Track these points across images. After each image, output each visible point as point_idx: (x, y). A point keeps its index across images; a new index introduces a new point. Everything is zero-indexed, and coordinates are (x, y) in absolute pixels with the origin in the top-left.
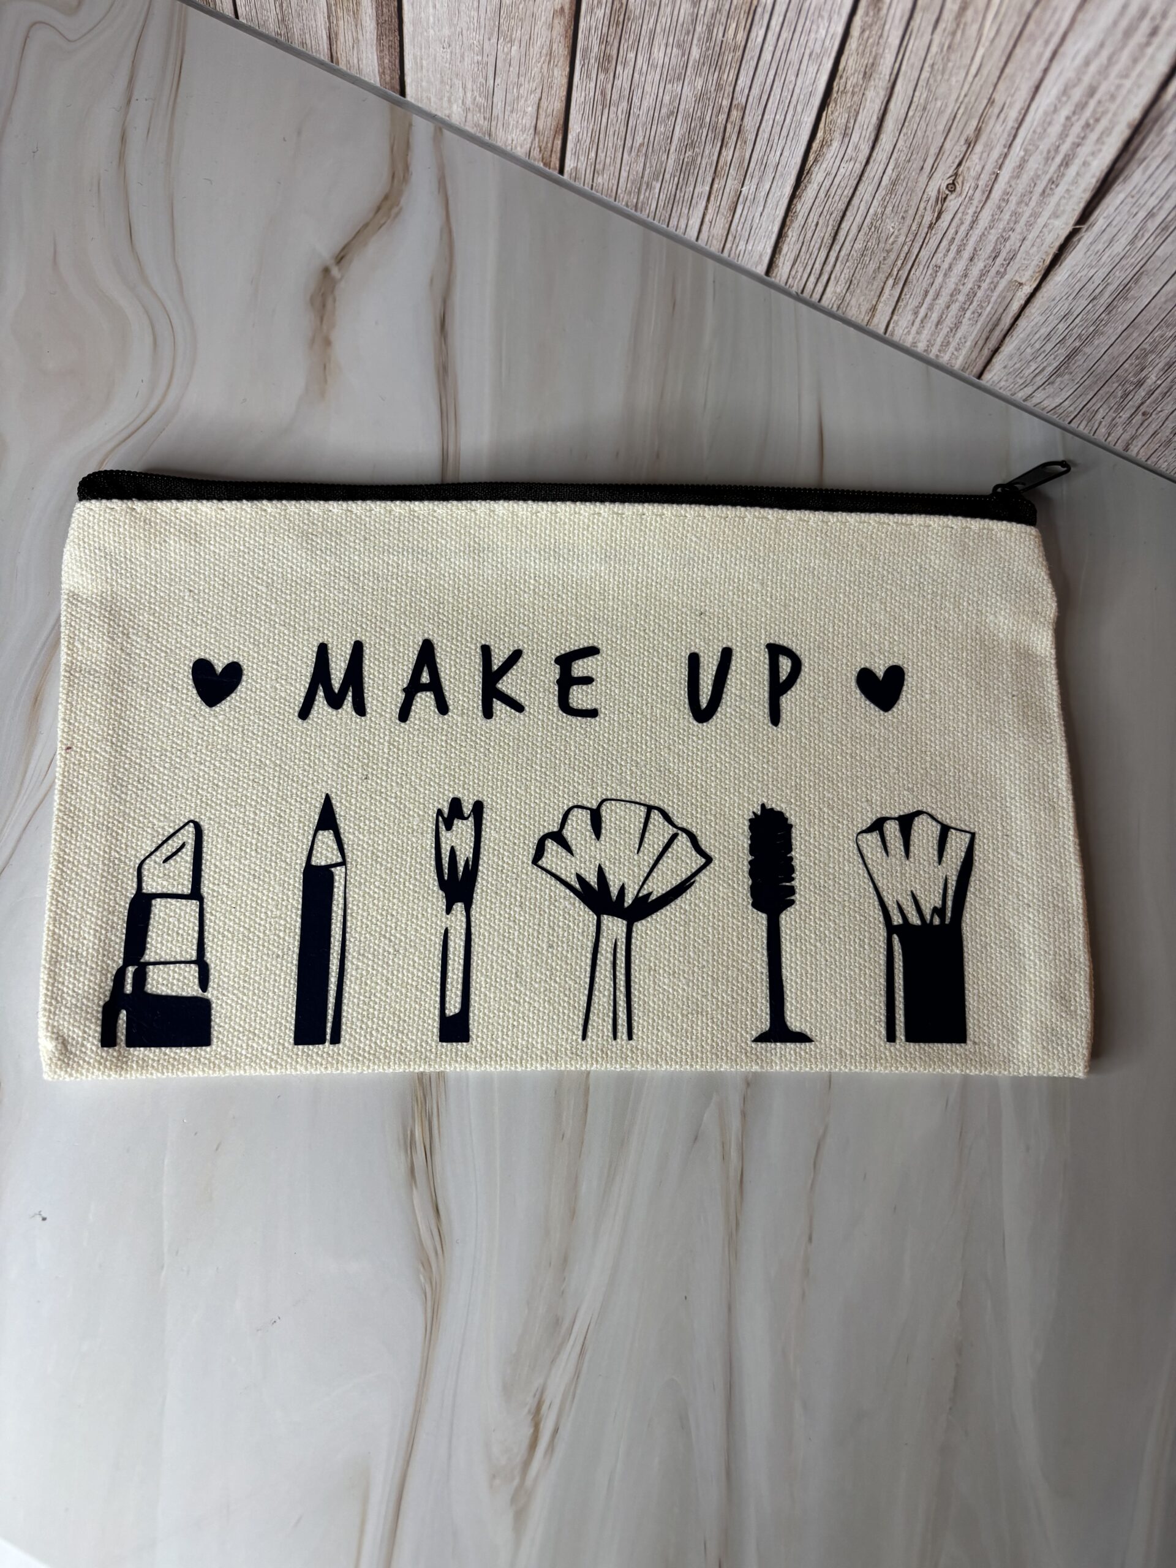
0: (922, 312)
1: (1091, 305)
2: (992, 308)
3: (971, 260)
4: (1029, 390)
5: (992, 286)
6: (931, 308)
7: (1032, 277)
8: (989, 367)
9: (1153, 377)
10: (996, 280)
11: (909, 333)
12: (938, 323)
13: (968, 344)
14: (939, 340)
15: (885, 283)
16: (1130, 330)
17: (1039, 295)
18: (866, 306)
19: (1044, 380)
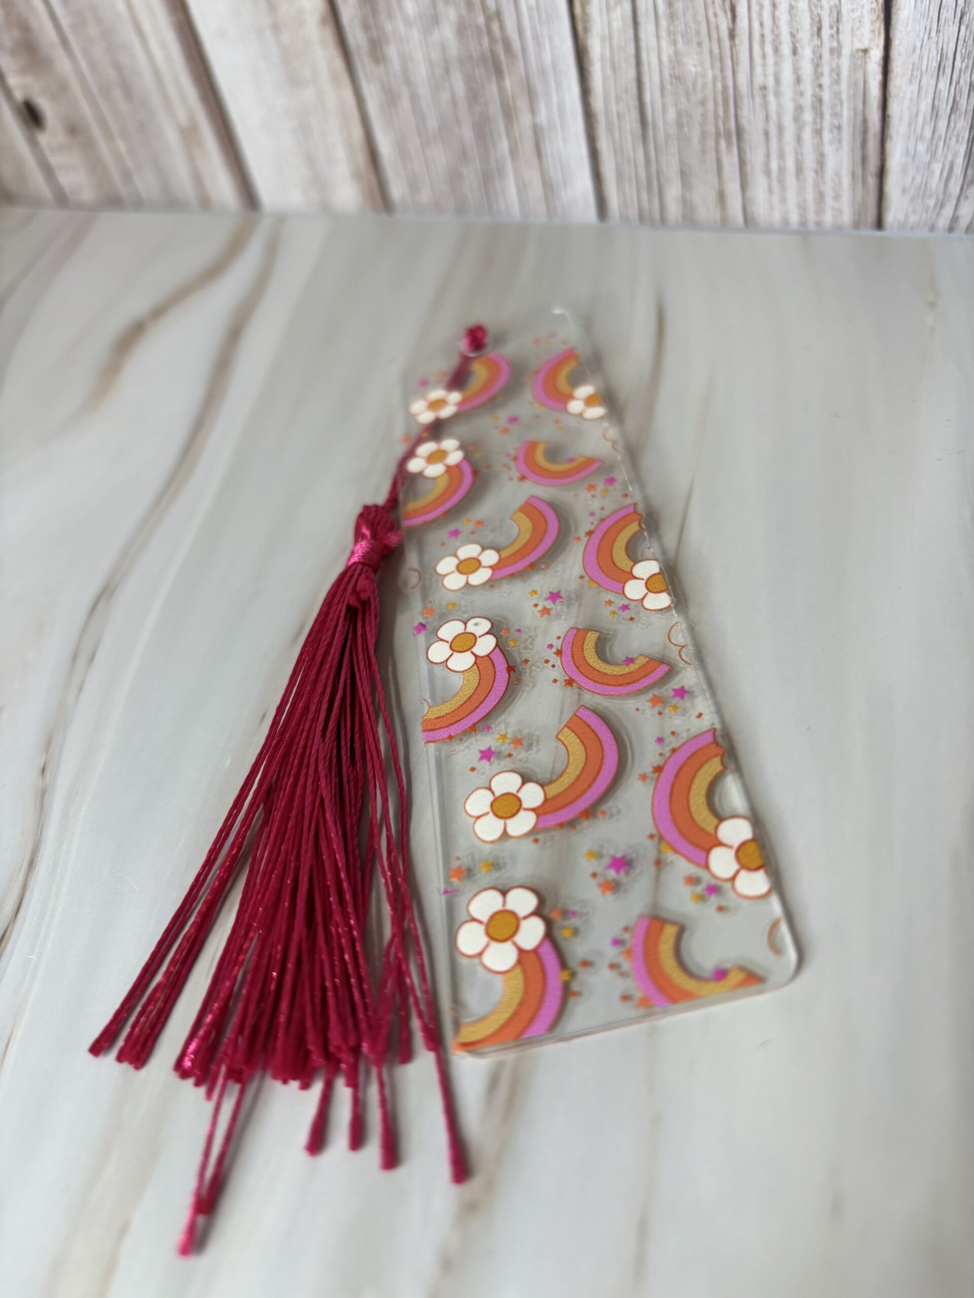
0: (774, 165)
2: (849, 109)
3: (795, 52)
4: (948, 211)
5: (835, 76)
6: (782, 156)
7: (873, 31)
8: (885, 204)
10: (834, 66)
11: (771, 207)
12: (799, 170)
13: (846, 181)
14: (810, 196)
15: (717, 151)
17: (895, 54)
18: (712, 197)
19: (960, 182)
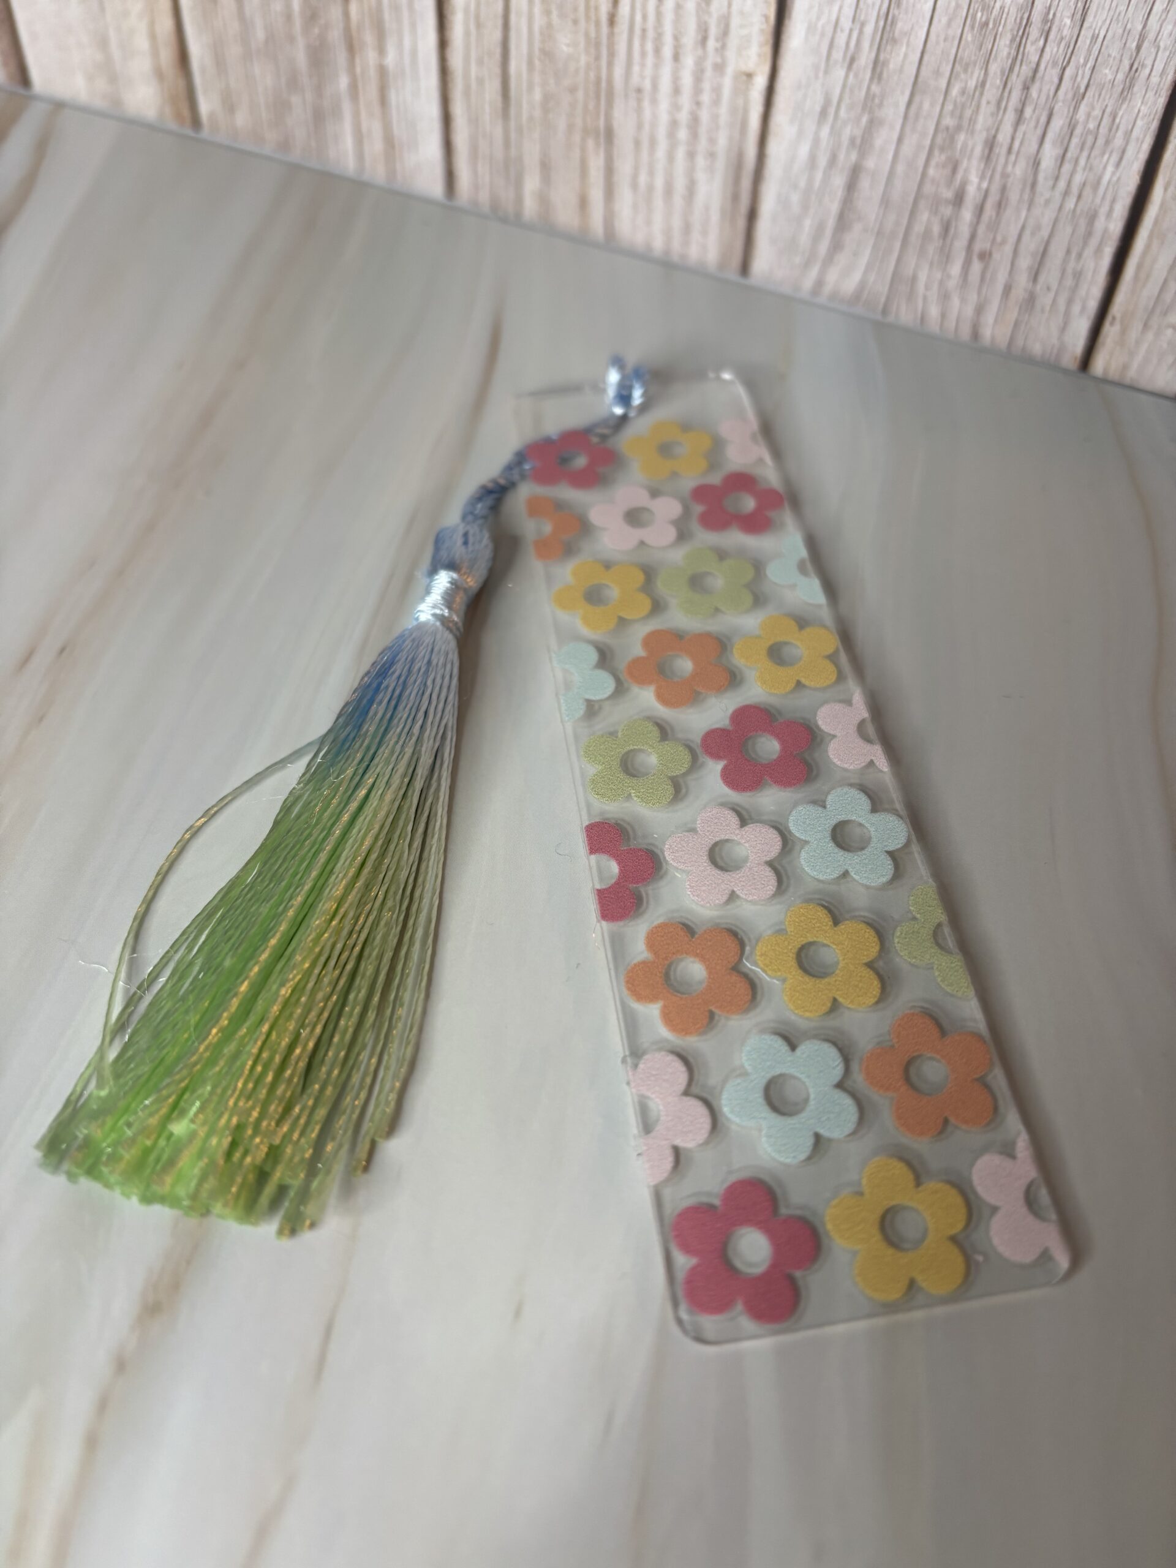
1: (851, 76)
9: (974, 179)
16: (917, 99)
